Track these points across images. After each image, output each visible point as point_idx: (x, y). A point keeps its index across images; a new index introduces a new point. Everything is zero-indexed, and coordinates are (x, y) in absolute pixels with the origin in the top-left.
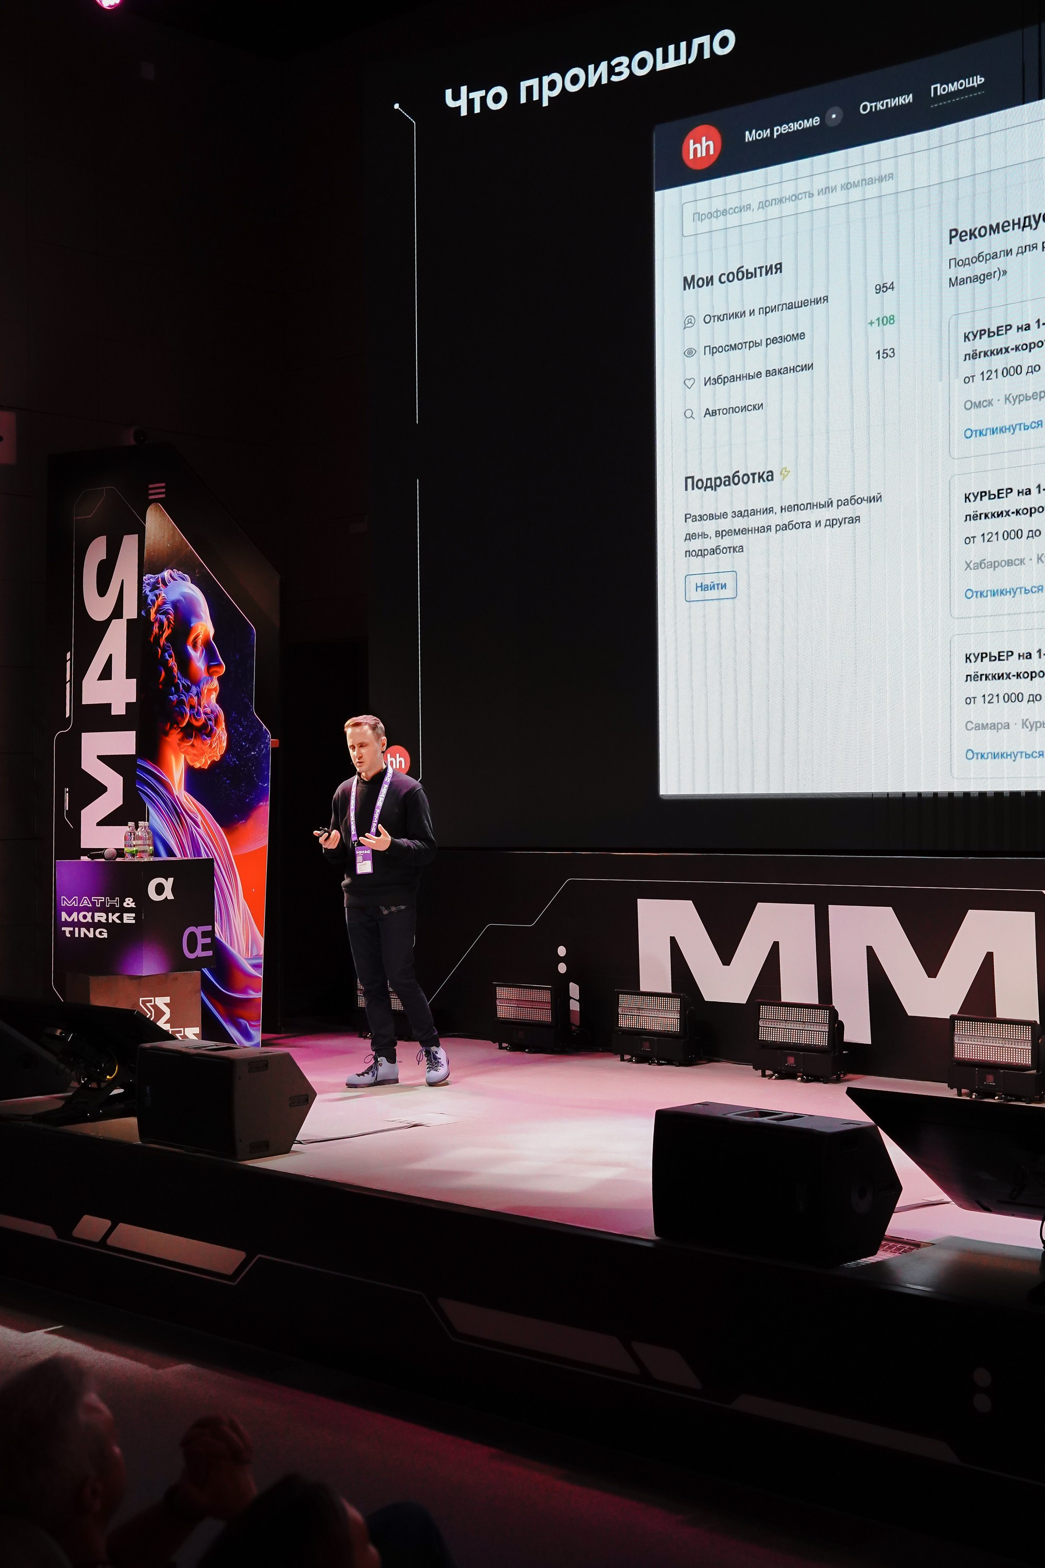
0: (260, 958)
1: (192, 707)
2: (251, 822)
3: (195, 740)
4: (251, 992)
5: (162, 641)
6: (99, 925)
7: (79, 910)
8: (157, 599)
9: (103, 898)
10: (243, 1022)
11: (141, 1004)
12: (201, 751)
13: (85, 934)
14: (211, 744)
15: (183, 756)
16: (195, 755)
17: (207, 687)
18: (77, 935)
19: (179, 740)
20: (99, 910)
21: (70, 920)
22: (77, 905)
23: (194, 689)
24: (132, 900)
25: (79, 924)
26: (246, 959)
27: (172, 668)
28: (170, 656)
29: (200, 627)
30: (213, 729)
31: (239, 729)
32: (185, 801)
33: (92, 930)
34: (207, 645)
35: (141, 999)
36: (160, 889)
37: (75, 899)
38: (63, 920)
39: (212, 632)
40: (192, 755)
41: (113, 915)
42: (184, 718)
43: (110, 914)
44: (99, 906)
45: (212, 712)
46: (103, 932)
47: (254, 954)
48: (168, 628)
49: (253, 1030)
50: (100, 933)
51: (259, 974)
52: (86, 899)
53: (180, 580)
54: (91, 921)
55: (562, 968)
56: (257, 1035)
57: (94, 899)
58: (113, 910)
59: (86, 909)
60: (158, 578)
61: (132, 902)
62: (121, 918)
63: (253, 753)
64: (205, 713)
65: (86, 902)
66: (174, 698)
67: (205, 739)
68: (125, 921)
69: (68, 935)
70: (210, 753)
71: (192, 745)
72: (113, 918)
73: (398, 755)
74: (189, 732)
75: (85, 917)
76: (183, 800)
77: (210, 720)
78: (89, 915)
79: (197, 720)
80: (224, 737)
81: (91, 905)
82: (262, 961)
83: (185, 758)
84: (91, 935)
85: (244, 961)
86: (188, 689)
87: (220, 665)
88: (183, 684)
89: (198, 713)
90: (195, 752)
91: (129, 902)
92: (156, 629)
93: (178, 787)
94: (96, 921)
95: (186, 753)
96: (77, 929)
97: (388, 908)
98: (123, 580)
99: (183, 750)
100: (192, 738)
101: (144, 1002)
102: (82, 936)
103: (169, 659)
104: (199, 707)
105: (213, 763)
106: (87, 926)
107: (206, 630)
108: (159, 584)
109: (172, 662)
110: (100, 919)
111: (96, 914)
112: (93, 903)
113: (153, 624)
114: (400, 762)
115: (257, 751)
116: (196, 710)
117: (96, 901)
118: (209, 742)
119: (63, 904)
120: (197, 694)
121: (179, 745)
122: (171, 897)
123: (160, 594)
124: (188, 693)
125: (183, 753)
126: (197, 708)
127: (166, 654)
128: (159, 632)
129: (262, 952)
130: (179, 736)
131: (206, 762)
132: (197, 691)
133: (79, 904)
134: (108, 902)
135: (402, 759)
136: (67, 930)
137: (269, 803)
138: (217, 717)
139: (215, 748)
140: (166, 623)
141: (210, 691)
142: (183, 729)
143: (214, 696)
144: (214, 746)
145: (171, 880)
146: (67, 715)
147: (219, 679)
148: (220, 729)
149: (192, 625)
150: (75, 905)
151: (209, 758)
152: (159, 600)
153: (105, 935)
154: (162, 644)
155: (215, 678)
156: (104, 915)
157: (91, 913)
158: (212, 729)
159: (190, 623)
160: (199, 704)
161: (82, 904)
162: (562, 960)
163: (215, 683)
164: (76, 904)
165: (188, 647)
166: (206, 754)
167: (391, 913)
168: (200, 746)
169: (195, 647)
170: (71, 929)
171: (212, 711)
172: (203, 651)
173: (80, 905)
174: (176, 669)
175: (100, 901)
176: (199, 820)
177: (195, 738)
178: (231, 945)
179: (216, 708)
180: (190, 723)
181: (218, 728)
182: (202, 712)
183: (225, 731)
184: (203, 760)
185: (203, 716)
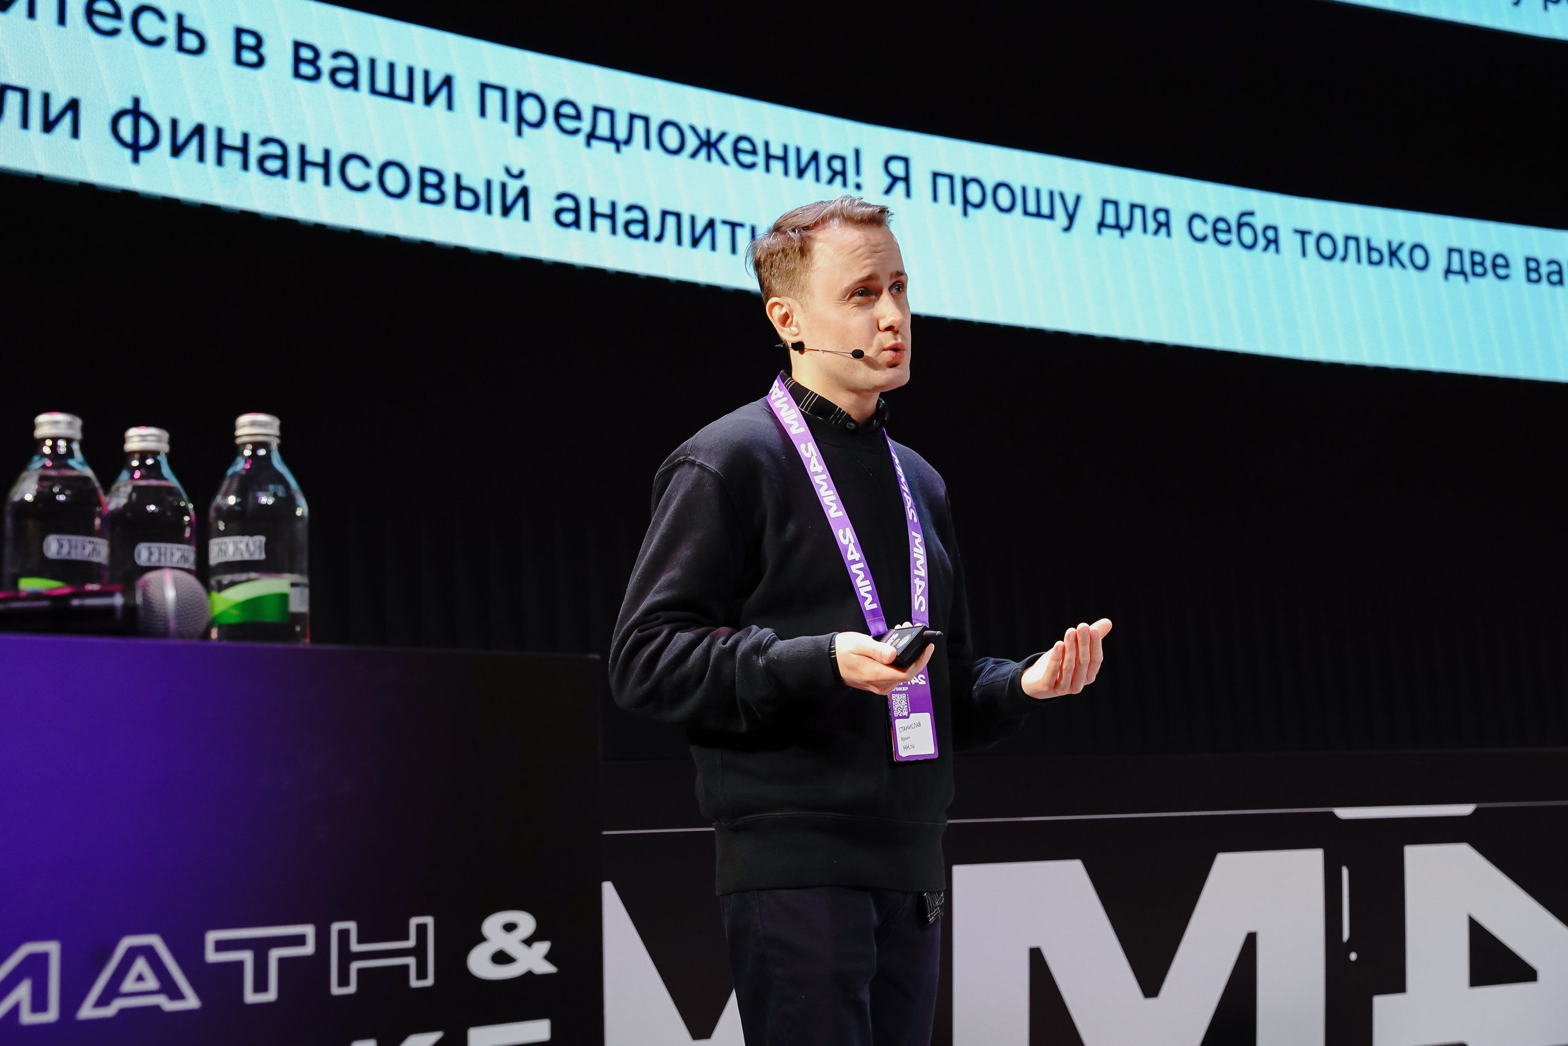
22: (51, 1015)
24: (526, 923)
37: (35, 967)
52: (149, 953)
57: (221, 946)
61: (528, 942)
81: (192, 1002)
91: (511, 944)
134: (347, 957)
164: (39, 1003)
173: (87, 1011)
175: (275, 954)
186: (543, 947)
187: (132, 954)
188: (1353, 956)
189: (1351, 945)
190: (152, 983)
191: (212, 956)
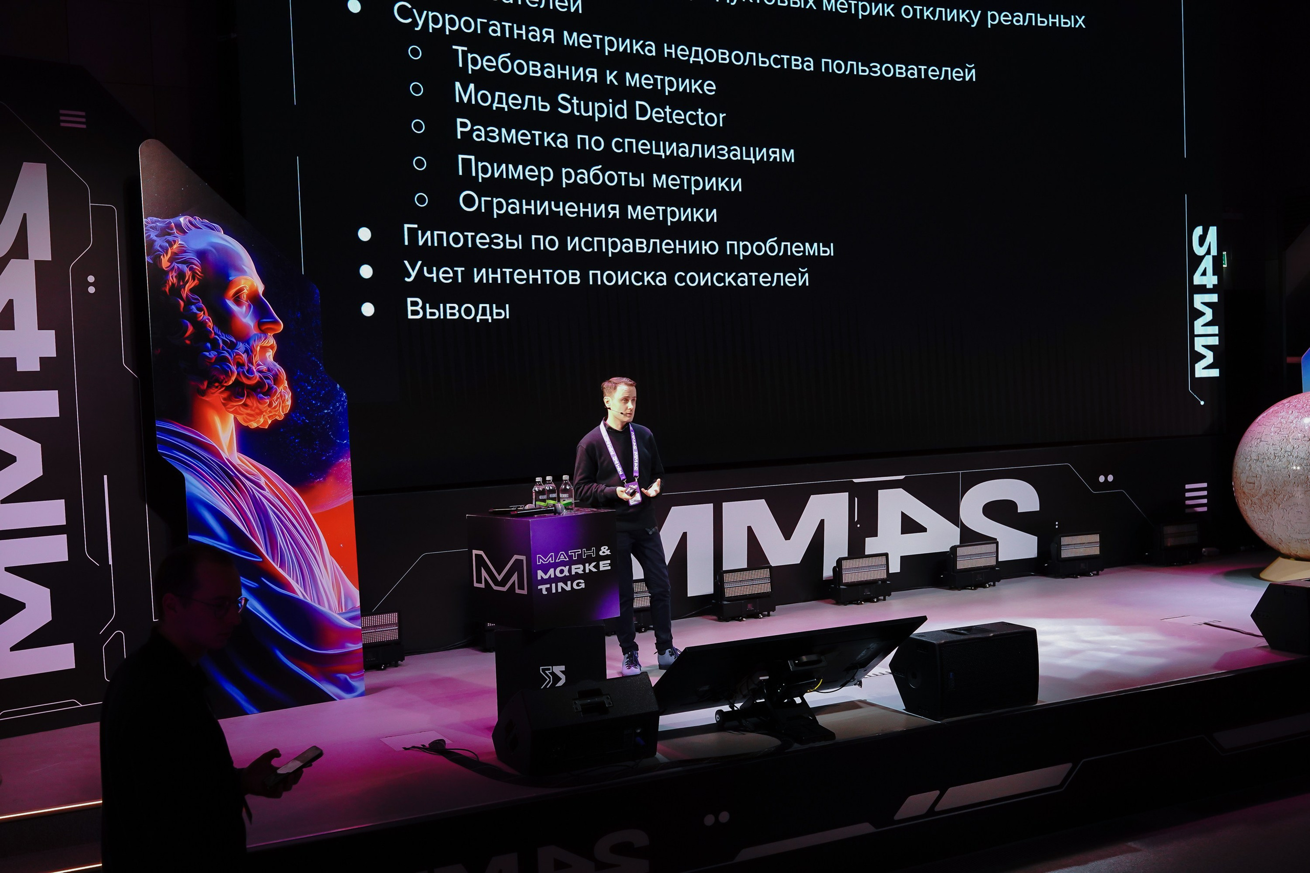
0: (356, 610)
1: (240, 365)
2: (331, 480)
3: (248, 400)
4: (349, 645)
5: (185, 292)
6: (578, 576)
7: (555, 566)
8: (171, 245)
9: (580, 550)
10: (342, 676)
12: (257, 411)
13: (562, 588)
14: (270, 405)
15: (232, 416)
16: (248, 414)
17: (260, 344)
18: (554, 591)
19: (224, 399)
20: (576, 563)
21: (546, 577)
23: (241, 346)
24: (607, 548)
25: (556, 580)
27: (203, 323)
28: (200, 310)
29: (243, 282)
30: (273, 387)
31: (307, 387)
32: (240, 463)
33: (569, 583)
34: (256, 303)
37: (552, 556)
38: (539, 578)
39: (261, 288)
40: (245, 416)
41: (589, 565)
42: (230, 377)
43: (587, 565)
44: (576, 558)
45: (269, 370)
46: (580, 583)
47: (350, 607)
48: (194, 279)
49: (355, 681)
50: (578, 585)
51: (357, 625)
52: (563, 554)
53: (205, 229)
54: (568, 574)
56: (361, 685)
57: (570, 553)
58: (589, 560)
59: (563, 564)
60: (170, 223)
61: (607, 550)
62: (597, 567)
63: (326, 411)
64: (259, 371)
65: (562, 557)
66: (213, 354)
67: (262, 398)
68: (602, 569)
69: (545, 592)
70: (270, 412)
71: (245, 405)
72: (590, 567)
74: (237, 391)
75: (562, 572)
76: (237, 462)
77: (267, 378)
78: (566, 569)
79: (248, 378)
80: (288, 396)
83: (235, 419)
84: (568, 588)
85: (338, 616)
86: (233, 346)
87: (276, 322)
88: (223, 341)
89: (250, 371)
90: (249, 411)
91: (605, 550)
92: (172, 279)
93: (228, 449)
94: (573, 573)
95: (236, 413)
96: (554, 585)
98: (25, 215)
99: (231, 410)
100: (243, 397)
102: (560, 590)
103: (199, 312)
104: (250, 365)
105: (275, 423)
106: (564, 580)
107: (252, 285)
108: (172, 229)
109: (203, 316)
110: (577, 570)
111: (573, 567)
112: (570, 557)
113: (166, 273)
115: (331, 410)
116: (246, 368)
117: (573, 554)
118: (268, 401)
119: (539, 562)
120: (246, 351)
121: (224, 405)
123: (175, 242)
124: (232, 350)
125: (232, 412)
126: (248, 366)
127: (193, 307)
128: (179, 282)
129: (358, 604)
130: (225, 395)
131: (265, 422)
132: (246, 348)
133: (555, 560)
134: (585, 553)
136: (543, 588)
138: (275, 376)
139: (275, 407)
140: (188, 273)
141: (264, 349)
142: (228, 388)
143: (270, 355)
144: (274, 405)
147: (276, 337)
148: (281, 388)
149: (230, 278)
151: (269, 417)
152: (175, 247)
153: (583, 586)
154: (184, 295)
155: (270, 335)
156: (581, 566)
157: (568, 567)
158: (271, 388)
159: (227, 276)
160: (250, 361)
161: (558, 560)
163: (271, 341)
164: (552, 560)
165: (227, 300)
166: (264, 413)
168: (255, 405)
169: (238, 302)
170: (548, 586)
171: (268, 368)
172: (249, 306)
173: (557, 561)
174: (211, 324)
175: (576, 553)
176: (262, 481)
177: (248, 396)
178: (319, 603)
179: (275, 366)
180: (237, 382)
181: (279, 387)
182: (255, 370)
183: (288, 390)
184: (262, 420)
185: (257, 374)
186: (609, 551)
187: (561, 554)
188: (859, 526)
189: (858, 522)
191: (569, 554)
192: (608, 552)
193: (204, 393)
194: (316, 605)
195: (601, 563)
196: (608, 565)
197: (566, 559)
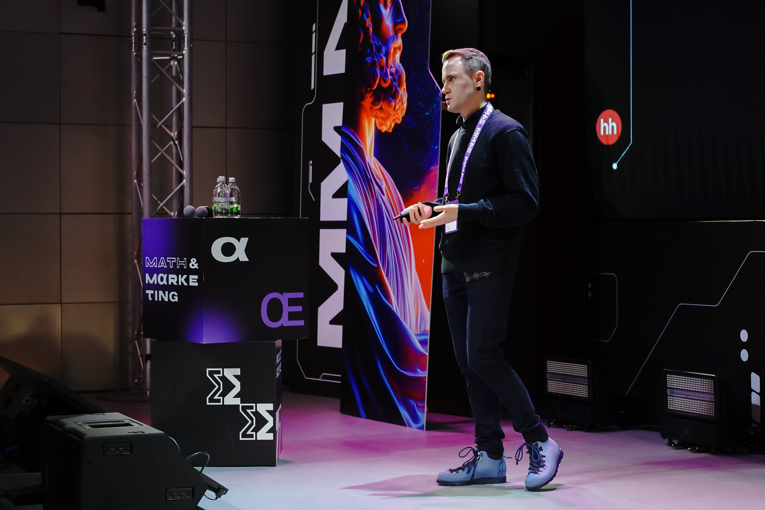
0: (426, 334)
1: (382, 68)
3: (383, 104)
4: (419, 371)
5: (362, 2)
6: (172, 287)
7: (158, 271)
9: (175, 258)
10: (413, 402)
11: (208, 375)
12: (387, 114)
13: (162, 297)
14: (395, 106)
15: (374, 120)
16: (383, 119)
17: (393, 46)
18: (156, 299)
19: (372, 103)
20: (172, 272)
21: (151, 282)
22: (157, 268)
23: (384, 49)
24: (195, 260)
25: (158, 287)
26: (416, 335)
27: (368, 29)
28: (367, 17)
31: (417, 88)
32: (374, 167)
33: (167, 293)
34: (395, 2)
35: (208, 370)
36: (228, 249)
37: (155, 260)
38: (147, 282)
40: (380, 119)
41: (182, 277)
42: (375, 81)
43: (180, 276)
44: (172, 267)
45: (397, 71)
46: (175, 295)
47: (422, 330)
49: (419, 411)
50: (173, 297)
51: (425, 351)
52: (163, 259)
54: (166, 284)
55: (744, 355)
56: (423, 417)
58: (182, 271)
59: (163, 270)
61: (196, 263)
62: (187, 280)
63: (427, 114)
64: (391, 74)
66: (369, 59)
67: (391, 102)
68: (191, 284)
69: (150, 298)
70: (394, 115)
71: (381, 109)
73: (610, 120)
74: (379, 95)
75: (162, 279)
76: (373, 166)
77: (395, 80)
78: (165, 277)
79: (385, 81)
80: (405, 98)
81: (166, 267)
82: (428, 337)
83: (375, 122)
84: (166, 299)
85: (414, 336)
86: (379, 50)
87: (403, 22)
88: (376, 45)
89: (386, 74)
91: (194, 263)
93: (369, 153)
94: (170, 283)
95: (376, 117)
96: (156, 292)
97: (470, 274)
99: (374, 114)
100: (380, 101)
101: (211, 373)
102: (160, 299)
103: (367, 19)
104: (387, 68)
105: (396, 125)
106: (164, 289)
109: (369, 22)
110: (172, 281)
111: (171, 276)
112: (168, 264)
114: (613, 127)
116: (385, 71)
117: (170, 261)
118: (393, 104)
119: (147, 265)
120: (386, 54)
121: (371, 109)
122: (244, 258)
124: (379, 54)
125: (374, 117)
126: (385, 68)
127: (365, 15)
129: (428, 328)
130: (371, 100)
131: (391, 125)
132: (386, 51)
133: (158, 265)
134: (178, 263)
135: (614, 124)
136: (150, 293)
137: (438, 166)
138: (400, 77)
139: (398, 109)
141: (395, 49)
142: (374, 92)
143: (398, 55)
144: (397, 107)
145: (244, 241)
146: (312, 87)
147: (402, 37)
148: (402, 90)
150: (155, 267)
151: (393, 121)
153: (176, 299)
154: (362, 4)
155: (400, 36)
156: (176, 277)
157: (166, 275)
158: (396, 90)
160: (387, 64)
161: (160, 266)
162: (744, 345)
163: (399, 42)
164: (156, 265)
165: (380, 5)
166: (391, 117)
167: (473, 280)
168: (386, 108)
169: (385, 5)
172: (391, 8)
173: (159, 267)
174: (371, 30)
175: (172, 261)
176: (384, 186)
177: (383, 101)
178: (405, 320)
179: (400, 67)
180: (379, 85)
181: (400, 89)
182: (389, 73)
183: (406, 92)
184: (389, 124)
185: (390, 77)
190: (163, 264)
191: (167, 261)
192: (196, 266)
193: (363, 98)
194: (402, 320)
195: (191, 277)
196: (196, 281)
197: (165, 266)
